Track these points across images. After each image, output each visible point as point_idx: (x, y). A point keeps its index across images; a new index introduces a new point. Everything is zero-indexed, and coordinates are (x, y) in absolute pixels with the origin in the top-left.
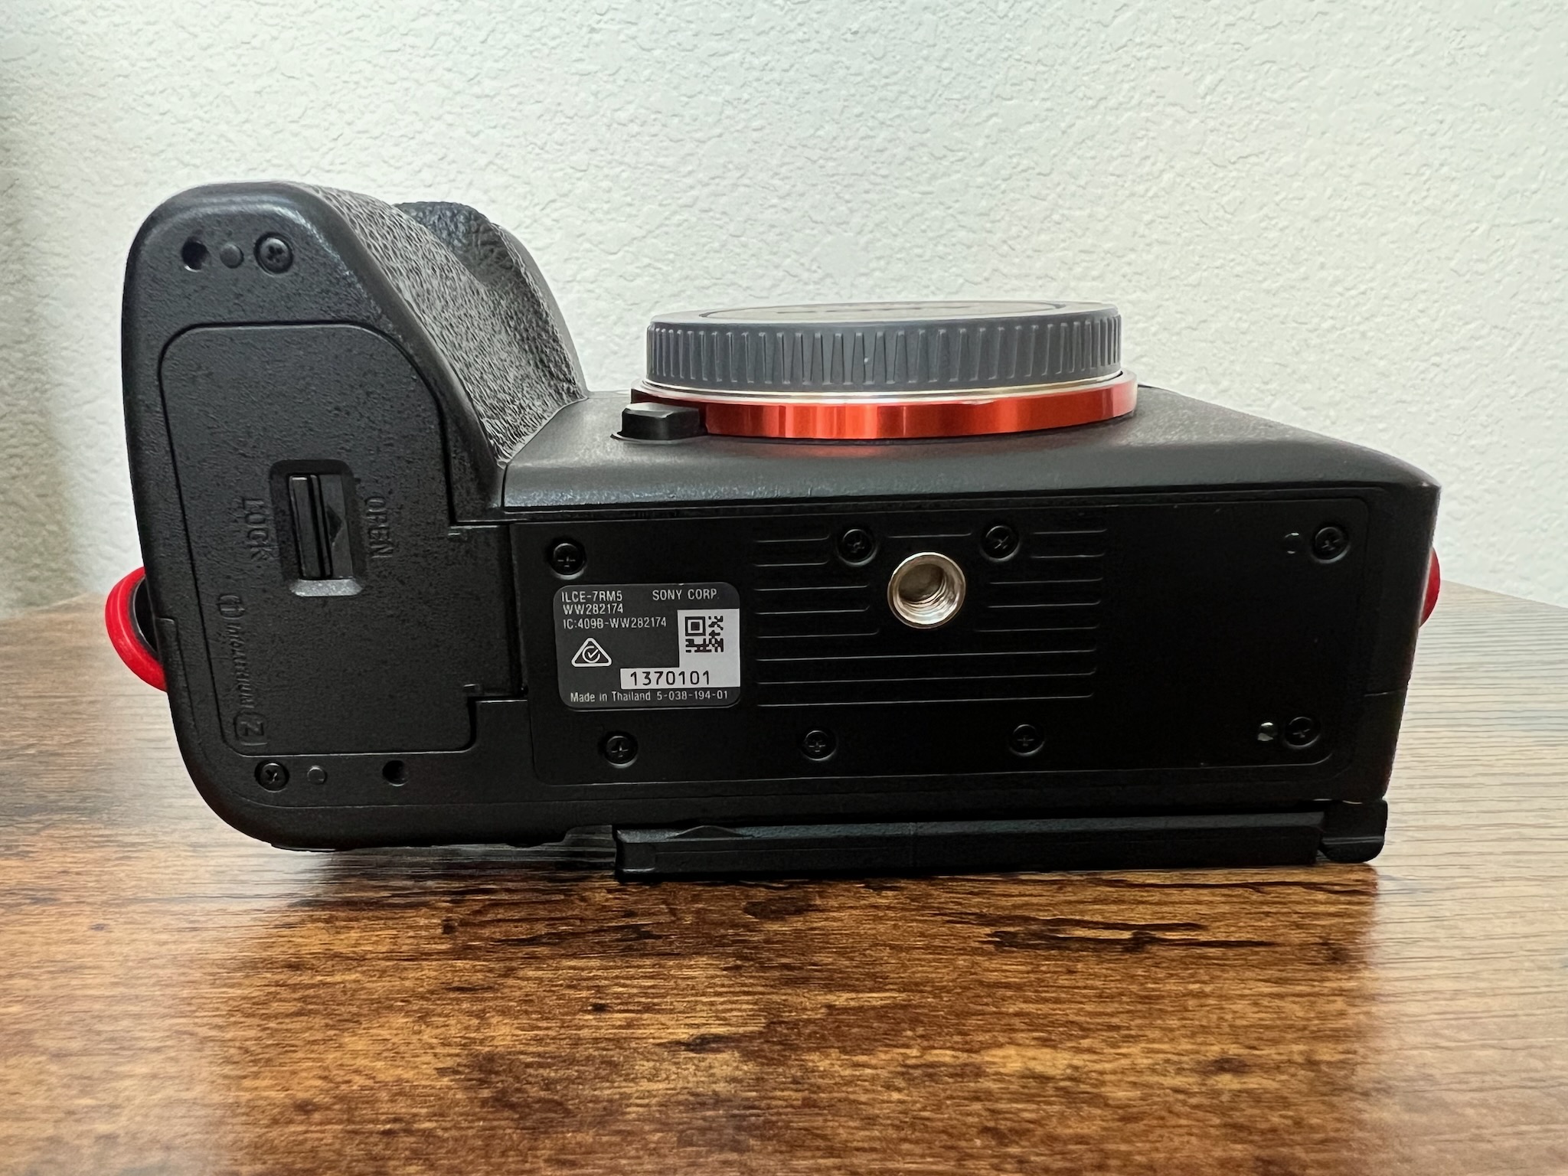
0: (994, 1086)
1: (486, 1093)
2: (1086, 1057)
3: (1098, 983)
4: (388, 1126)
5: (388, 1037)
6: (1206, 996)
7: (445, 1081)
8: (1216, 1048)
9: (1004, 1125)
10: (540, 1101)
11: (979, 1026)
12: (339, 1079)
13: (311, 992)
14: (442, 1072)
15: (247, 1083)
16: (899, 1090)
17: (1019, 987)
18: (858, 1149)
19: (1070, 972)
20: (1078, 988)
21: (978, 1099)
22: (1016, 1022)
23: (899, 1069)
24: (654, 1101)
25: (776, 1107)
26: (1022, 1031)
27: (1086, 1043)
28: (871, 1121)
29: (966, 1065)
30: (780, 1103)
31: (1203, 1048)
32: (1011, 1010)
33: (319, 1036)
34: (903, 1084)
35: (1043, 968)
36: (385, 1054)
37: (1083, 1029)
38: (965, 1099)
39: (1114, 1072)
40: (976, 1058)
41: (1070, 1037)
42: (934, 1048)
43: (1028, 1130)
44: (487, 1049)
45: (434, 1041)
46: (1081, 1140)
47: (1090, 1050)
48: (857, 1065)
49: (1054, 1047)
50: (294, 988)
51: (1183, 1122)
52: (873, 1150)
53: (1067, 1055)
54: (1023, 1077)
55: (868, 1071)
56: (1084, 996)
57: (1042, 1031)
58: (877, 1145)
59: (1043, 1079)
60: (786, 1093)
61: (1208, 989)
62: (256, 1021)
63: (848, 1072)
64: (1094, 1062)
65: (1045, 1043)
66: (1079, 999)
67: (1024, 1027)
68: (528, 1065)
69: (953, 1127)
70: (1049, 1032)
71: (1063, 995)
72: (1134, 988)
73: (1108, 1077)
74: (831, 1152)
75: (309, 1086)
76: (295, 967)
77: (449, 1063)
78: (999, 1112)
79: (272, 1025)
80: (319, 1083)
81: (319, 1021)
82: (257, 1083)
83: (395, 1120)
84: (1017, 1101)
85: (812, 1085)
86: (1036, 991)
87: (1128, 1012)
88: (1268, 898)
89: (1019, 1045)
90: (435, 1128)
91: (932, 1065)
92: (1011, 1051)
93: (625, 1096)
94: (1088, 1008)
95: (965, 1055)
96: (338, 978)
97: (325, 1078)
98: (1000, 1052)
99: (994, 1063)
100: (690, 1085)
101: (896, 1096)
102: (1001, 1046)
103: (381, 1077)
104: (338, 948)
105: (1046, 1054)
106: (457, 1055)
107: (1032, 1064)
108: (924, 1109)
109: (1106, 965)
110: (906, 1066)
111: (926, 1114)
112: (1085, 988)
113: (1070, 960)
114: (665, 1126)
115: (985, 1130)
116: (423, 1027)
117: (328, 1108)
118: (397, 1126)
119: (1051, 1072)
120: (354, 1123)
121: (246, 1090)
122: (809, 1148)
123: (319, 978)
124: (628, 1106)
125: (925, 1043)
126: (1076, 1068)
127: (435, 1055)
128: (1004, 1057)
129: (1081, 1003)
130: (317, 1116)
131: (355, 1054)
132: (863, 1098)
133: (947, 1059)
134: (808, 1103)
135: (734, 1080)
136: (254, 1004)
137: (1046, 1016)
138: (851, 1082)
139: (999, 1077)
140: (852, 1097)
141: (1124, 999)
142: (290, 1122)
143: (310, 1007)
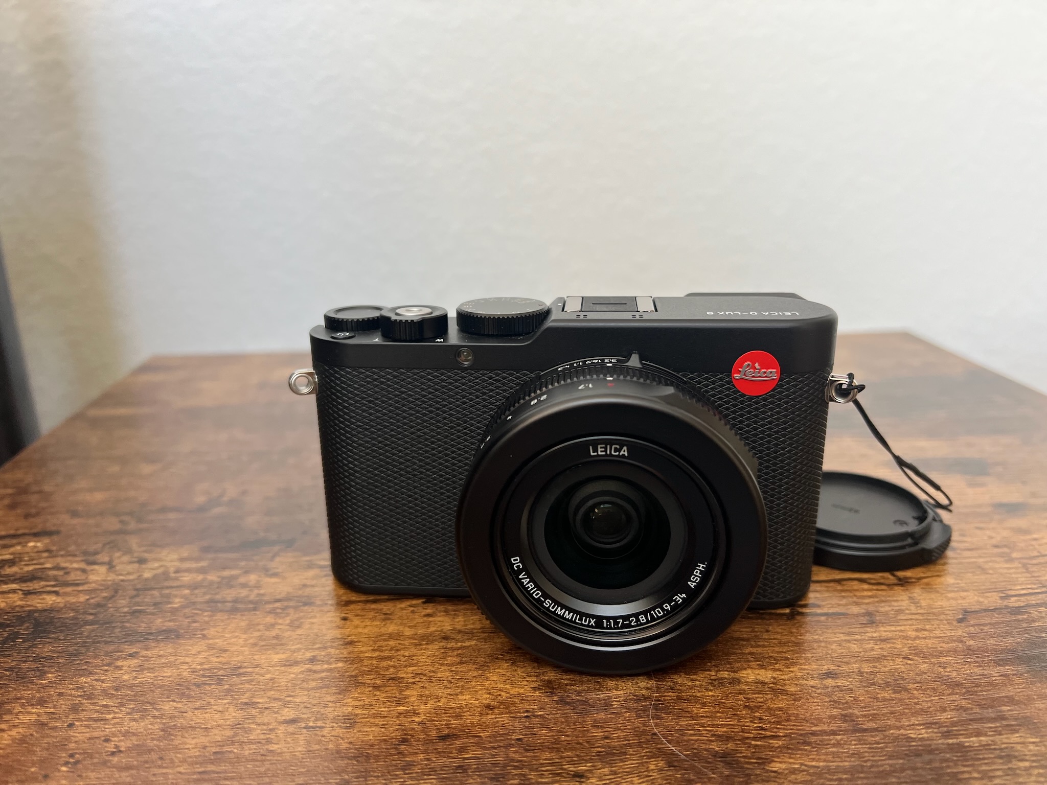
0: (746, 688)
1: (556, 698)
2: (778, 673)
3: (779, 637)
4: (526, 714)
5: (504, 673)
6: (821, 642)
7: (537, 693)
8: (826, 667)
9: (752, 704)
10: (578, 701)
11: (736, 660)
12: (496, 694)
13: (460, 651)
14: (534, 689)
15: (460, 697)
16: (711, 691)
17: (748, 640)
18: (702, 716)
19: (767, 631)
20: (771, 639)
21: (740, 694)
22: (749, 657)
23: (709, 681)
24: (621, 699)
25: (668, 700)
26: (752, 661)
27: (777, 666)
28: (704, 705)
29: (734, 678)
30: (669, 698)
31: (821, 667)
32: (747, 652)
33: (476, 674)
34: (712, 688)
35: (756, 630)
36: (508, 681)
37: (775, 660)
38: (736, 693)
39: (789, 680)
40: (737, 675)
41: (771, 664)
42: (720, 671)
43: (761, 706)
44: (547, 678)
45: (524, 674)
46: (780, 709)
47: (779, 670)
48: (692, 680)
49: (766, 669)
50: (452, 649)
51: (815, 700)
52: (707, 717)
53: (770, 672)
54: (757, 683)
55: (697, 683)
56: (775, 644)
57: (759, 661)
58: (708, 714)
59: (763, 683)
60: (669, 694)
61: (821, 639)
62: (446, 668)
63: (690, 683)
64: (781, 675)
65: (762, 667)
66: (772, 645)
67: (752, 659)
68: (567, 685)
69: (734, 706)
70: (762, 661)
71: (766, 643)
72: (793, 639)
73: (787, 682)
74: (693, 718)
75: (486, 699)
76: (446, 638)
77: (535, 685)
78: (749, 699)
79: (453, 669)
80: (488, 696)
81: (471, 666)
82: (464, 697)
83: (527, 711)
84: (755, 694)
85: (678, 690)
86: (755, 642)
87: (792, 651)
88: (845, 588)
89: (752, 668)
90: (544, 714)
91: (721, 679)
92: (749, 671)
93: (610, 698)
94: (777, 649)
95: (733, 674)
96: (467, 644)
97: (489, 694)
98: (744, 672)
99: (744, 677)
100: (632, 692)
101: (710, 693)
102: (745, 669)
103: (512, 692)
104: (459, 627)
105: (762, 672)
106: (536, 681)
107: (758, 677)
108: (722, 699)
109: (781, 627)
110: (711, 680)
111: (723, 701)
112: (774, 639)
113: (766, 625)
114: (629, 710)
115: (746, 707)
116: (516, 668)
117: (499, 708)
118: (529, 714)
119: (767, 681)
120: (512, 713)
121: (462, 700)
122: (684, 717)
123: (460, 644)
124: (613, 701)
125: (716, 669)
126: (775, 678)
127: (528, 681)
128: (747, 674)
129: (773, 647)
130: (496, 711)
131: (496, 682)
132: (698, 695)
133: (726, 676)
134: (679, 698)
135: (648, 688)
136: (440, 658)
137: (761, 653)
138: (692, 687)
139: (747, 684)
140: (694, 694)
141: (790, 644)
142: (487, 714)
143: (464, 659)
